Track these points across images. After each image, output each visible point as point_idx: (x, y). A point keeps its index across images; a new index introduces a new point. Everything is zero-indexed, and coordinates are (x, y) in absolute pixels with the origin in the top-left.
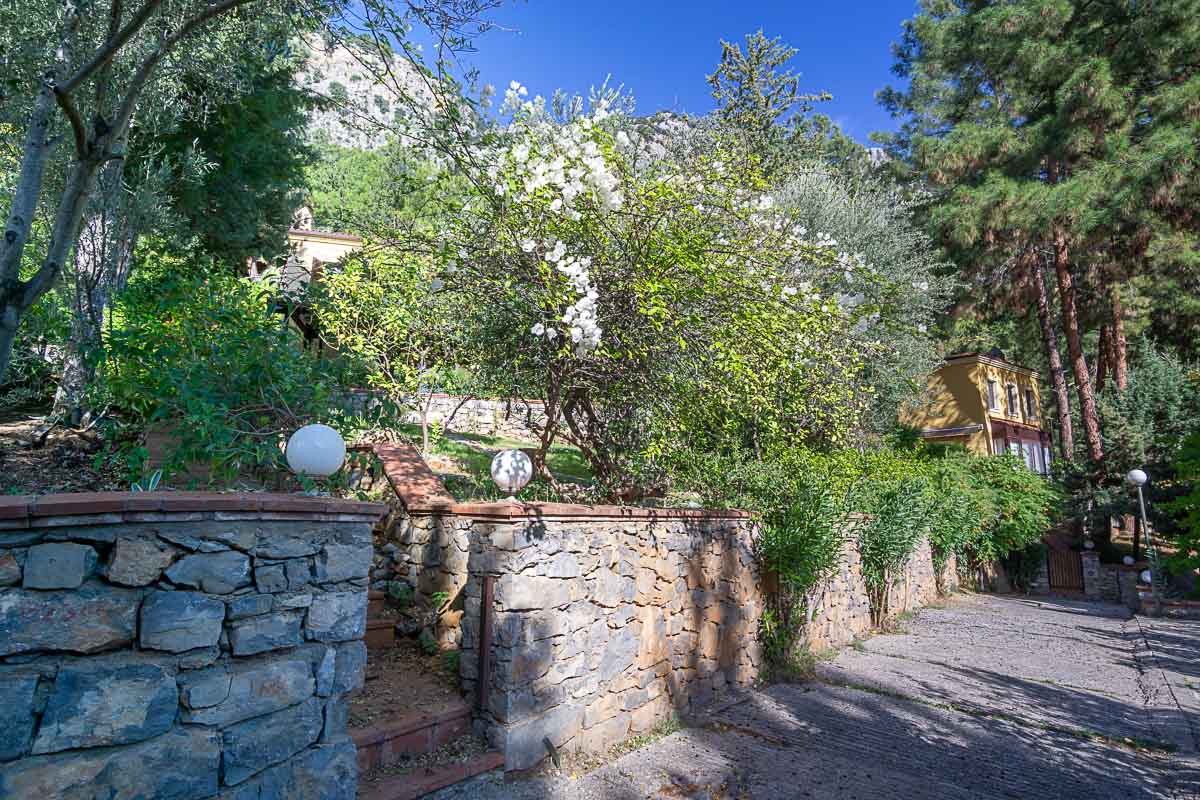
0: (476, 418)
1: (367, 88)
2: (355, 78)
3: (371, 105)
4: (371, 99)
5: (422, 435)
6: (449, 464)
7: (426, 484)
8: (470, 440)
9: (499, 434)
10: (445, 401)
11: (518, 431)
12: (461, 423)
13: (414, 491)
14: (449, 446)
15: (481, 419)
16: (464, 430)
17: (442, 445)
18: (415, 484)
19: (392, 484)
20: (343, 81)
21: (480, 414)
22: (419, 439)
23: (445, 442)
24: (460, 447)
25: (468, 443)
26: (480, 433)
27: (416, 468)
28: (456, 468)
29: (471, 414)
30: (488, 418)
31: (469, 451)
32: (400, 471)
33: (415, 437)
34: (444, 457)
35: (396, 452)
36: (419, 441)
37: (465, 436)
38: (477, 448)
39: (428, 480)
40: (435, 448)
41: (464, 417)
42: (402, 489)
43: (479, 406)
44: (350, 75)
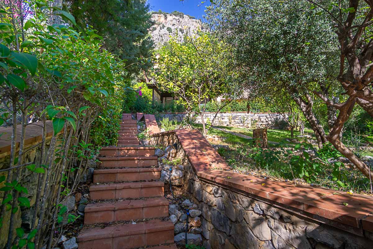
0: (222, 120)
1: (177, 27)
2: (174, 25)
3: (179, 32)
4: (179, 30)
5: (203, 127)
6: (216, 139)
7: (209, 154)
8: (220, 128)
9: (231, 126)
10: (209, 115)
11: (238, 124)
12: (216, 122)
13: (202, 160)
14: (214, 131)
15: (223, 121)
16: (217, 125)
17: (211, 131)
18: (201, 155)
19: (187, 155)
20: (170, 26)
21: (223, 119)
22: (201, 129)
23: (212, 129)
24: (218, 131)
25: (221, 129)
26: (224, 126)
27: (201, 143)
28: (220, 141)
29: (219, 119)
30: (226, 120)
31: (223, 132)
32: (192, 146)
33: (200, 128)
34: (214, 136)
35: (189, 134)
36: (201, 130)
37: (218, 127)
38: (225, 131)
39: (209, 151)
40: (208, 132)
41: (217, 120)
42: (193, 158)
43: (222, 116)
44: (172, 25)
